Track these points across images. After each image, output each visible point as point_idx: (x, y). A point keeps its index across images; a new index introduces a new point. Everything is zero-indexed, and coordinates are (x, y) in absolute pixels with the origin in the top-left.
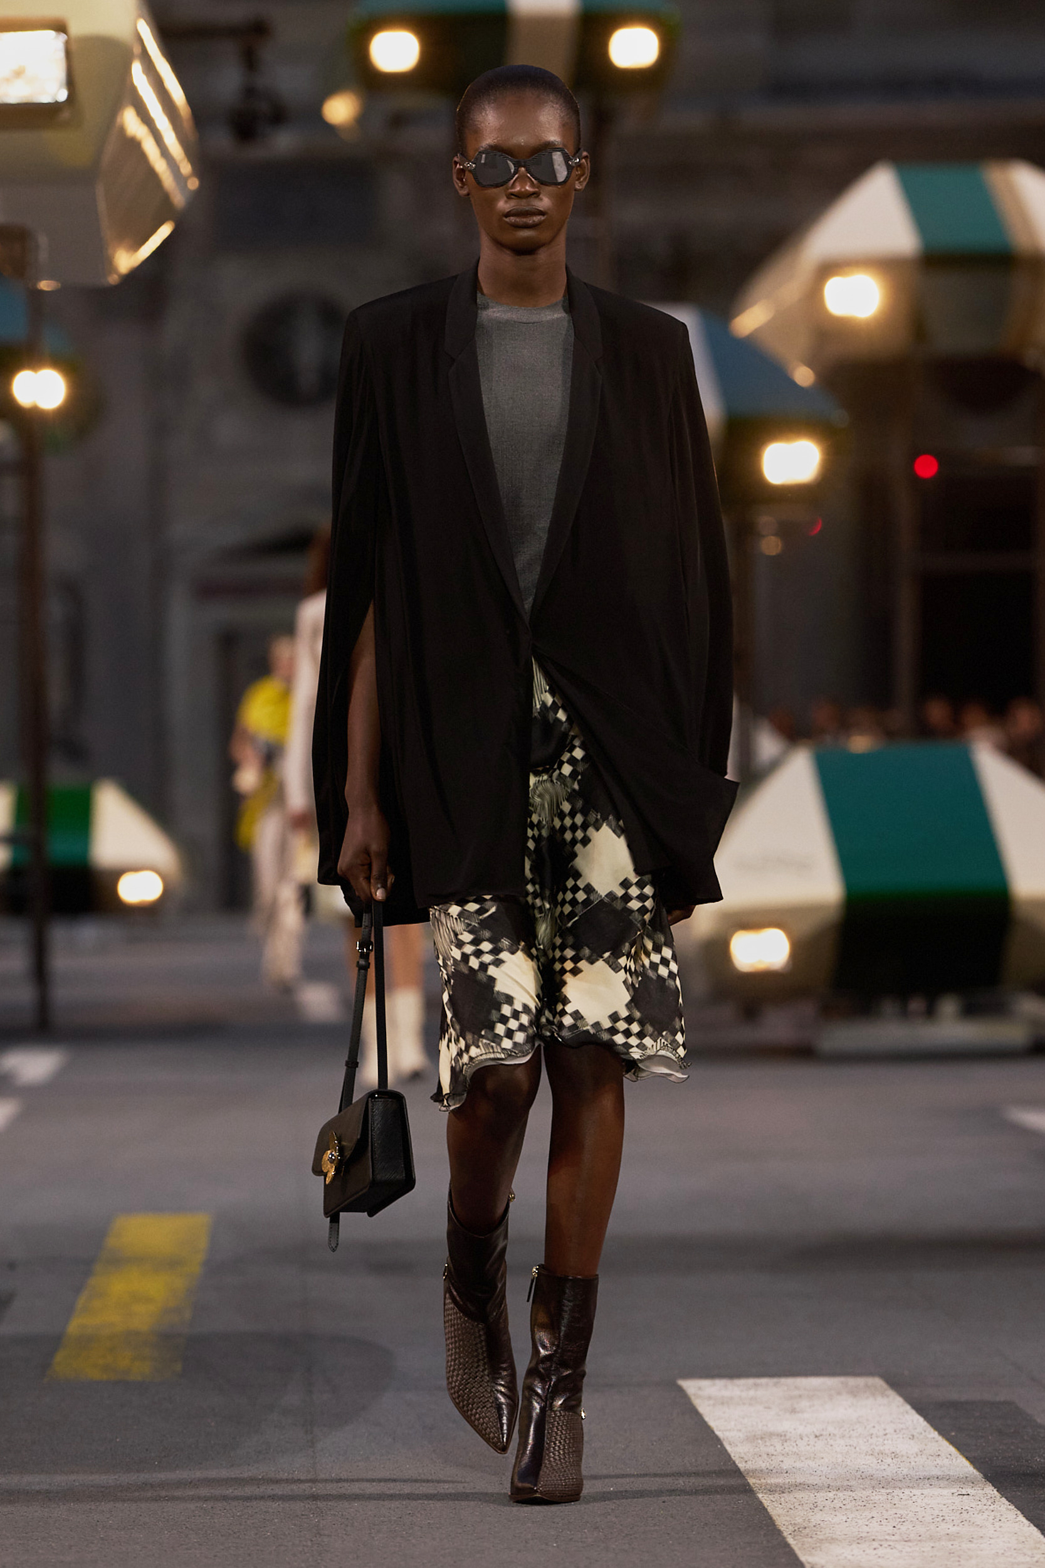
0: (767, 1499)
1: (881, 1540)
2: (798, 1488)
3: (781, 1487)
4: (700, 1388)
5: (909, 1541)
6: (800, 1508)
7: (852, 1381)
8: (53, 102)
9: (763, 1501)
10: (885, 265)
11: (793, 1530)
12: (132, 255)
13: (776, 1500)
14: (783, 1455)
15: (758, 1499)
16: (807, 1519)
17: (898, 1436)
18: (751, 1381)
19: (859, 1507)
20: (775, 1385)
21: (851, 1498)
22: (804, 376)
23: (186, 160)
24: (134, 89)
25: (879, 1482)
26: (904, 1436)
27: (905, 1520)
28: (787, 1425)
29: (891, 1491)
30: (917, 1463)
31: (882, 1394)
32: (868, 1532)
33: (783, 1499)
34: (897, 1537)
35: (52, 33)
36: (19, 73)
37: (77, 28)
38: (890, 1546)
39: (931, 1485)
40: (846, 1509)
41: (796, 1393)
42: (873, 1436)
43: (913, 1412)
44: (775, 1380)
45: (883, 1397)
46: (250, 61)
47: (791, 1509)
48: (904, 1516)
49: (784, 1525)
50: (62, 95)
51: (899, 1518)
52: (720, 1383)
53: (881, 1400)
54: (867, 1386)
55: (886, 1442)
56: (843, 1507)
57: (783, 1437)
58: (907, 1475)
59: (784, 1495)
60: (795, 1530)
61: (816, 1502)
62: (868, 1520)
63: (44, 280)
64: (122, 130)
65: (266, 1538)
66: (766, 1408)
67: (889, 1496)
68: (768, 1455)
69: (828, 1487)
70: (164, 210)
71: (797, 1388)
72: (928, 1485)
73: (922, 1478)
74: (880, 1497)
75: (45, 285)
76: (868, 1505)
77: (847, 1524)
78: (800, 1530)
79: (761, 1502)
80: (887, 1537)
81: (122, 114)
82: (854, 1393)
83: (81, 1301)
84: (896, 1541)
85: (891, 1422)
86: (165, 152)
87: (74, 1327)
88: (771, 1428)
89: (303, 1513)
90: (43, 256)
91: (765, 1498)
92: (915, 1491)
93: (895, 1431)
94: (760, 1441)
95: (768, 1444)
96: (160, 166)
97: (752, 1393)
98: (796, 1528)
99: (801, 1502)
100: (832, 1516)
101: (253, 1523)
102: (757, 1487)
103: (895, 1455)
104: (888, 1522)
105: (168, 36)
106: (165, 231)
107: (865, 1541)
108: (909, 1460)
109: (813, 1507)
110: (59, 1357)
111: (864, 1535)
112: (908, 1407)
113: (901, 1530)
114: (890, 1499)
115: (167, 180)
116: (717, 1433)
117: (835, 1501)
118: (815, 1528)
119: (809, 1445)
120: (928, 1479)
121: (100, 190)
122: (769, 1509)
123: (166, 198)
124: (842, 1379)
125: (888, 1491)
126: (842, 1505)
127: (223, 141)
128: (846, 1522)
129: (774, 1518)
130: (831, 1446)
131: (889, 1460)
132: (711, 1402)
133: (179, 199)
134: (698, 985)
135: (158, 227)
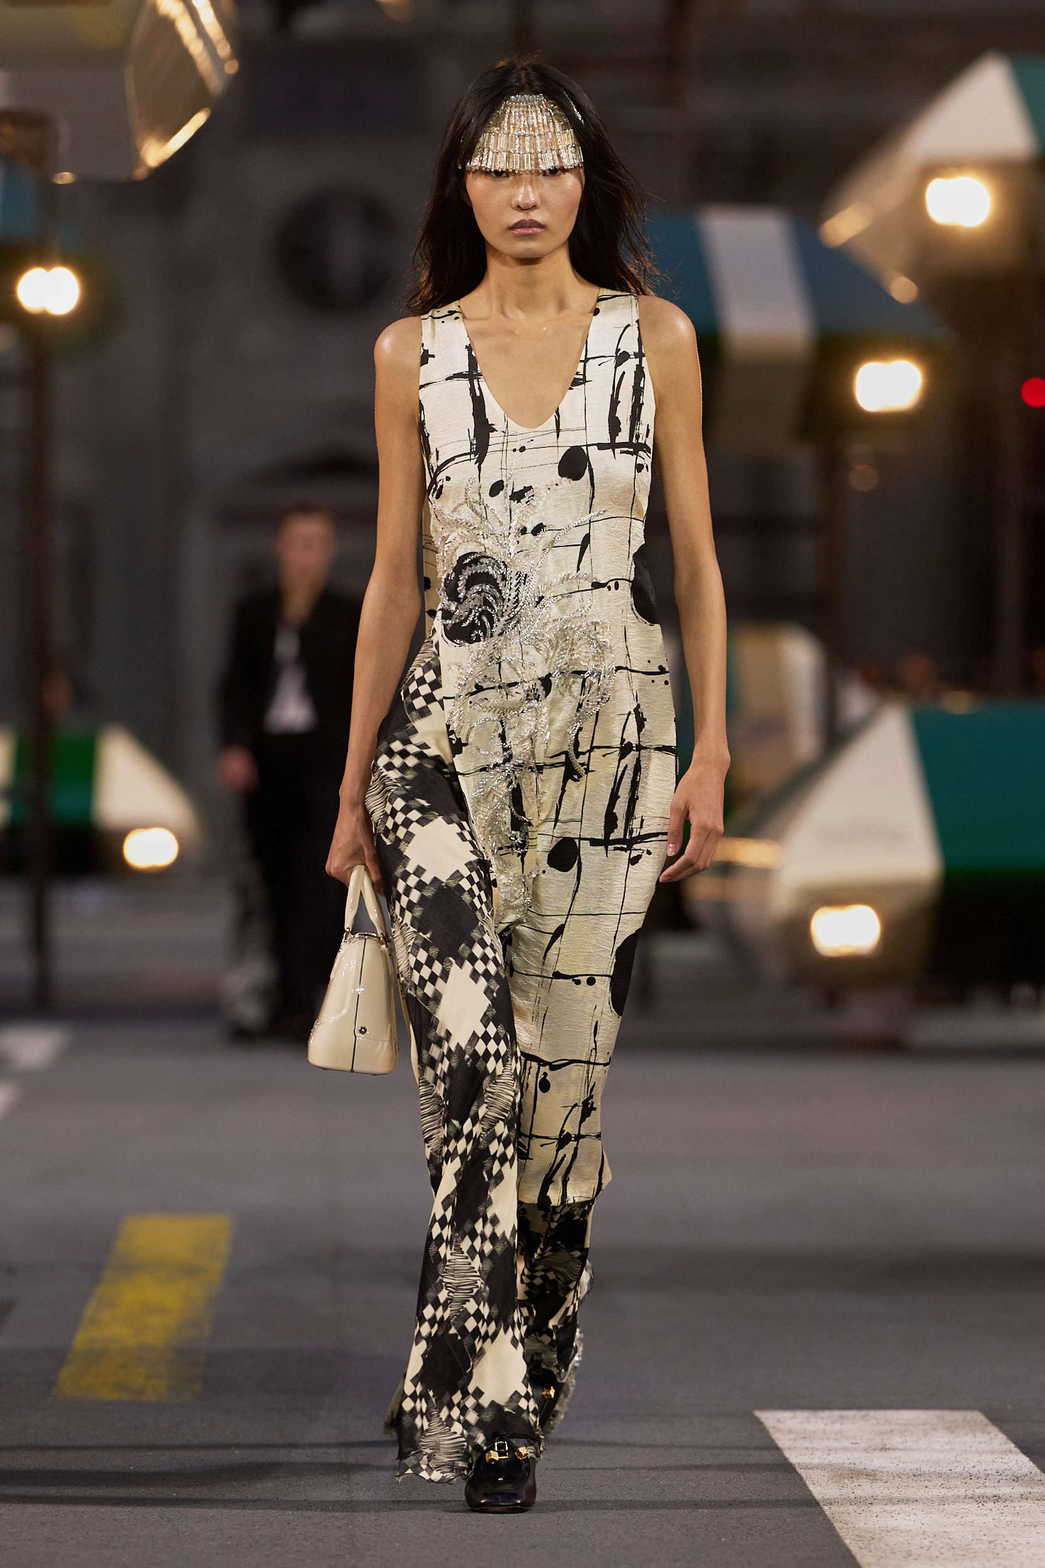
0: (856, 1546)
2: (889, 1534)
3: (871, 1532)
4: (779, 1421)
6: (892, 1556)
7: (949, 1415)
9: (852, 1548)
10: (995, 167)
12: (164, 145)
13: (865, 1548)
15: (844, 1545)
17: (1001, 1477)
18: (836, 1414)
19: (958, 1557)
20: (864, 1417)
21: (949, 1547)
22: (902, 289)
23: (225, 41)
25: (980, 1529)
26: (1007, 1477)
28: (877, 1463)
29: (994, 1539)
30: (1022, 1508)
31: (983, 1429)
33: (872, 1546)
39: (1038, 1533)
40: (944, 1559)
41: (887, 1427)
42: (973, 1477)
43: (1018, 1450)
44: (863, 1413)
45: (983, 1433)
47: (882, 1557)
52: (801, 1415)
53: (981, 1437)
54: (965, 1420)
55: (987, 1484)
56: (941, 1556)
57: (873, 1476)
58: (1011, 1522)
59: (874, 1541)
61: (910, 1551)
63: (61, 172)
64: (154, 8)
66: (852, 1443)
67: (992, 1545)
68: (856, 1496)
69: (924, 1534)
70: (199, 97)
71: (887, 1422)
72: (1035, 1534)
74: (981, 1546)
75: (62, 178)
76: (968, 1554)
79: (848, 1549)
82: (951, 1429)
83: (88, 1312)
85: (993, 1462)
86: (201, 32)
87: (81, 1339)
88: (860, 1464)
89: (339, 1553)
90: (64, 145)
91: (853, 1544)
92: (1020, 1540)
93: (998, 1472)
94: (846, 1481)
95: (857, 1483)
96: (196, 47)
97: (837, 1426)
102: (844, 1532)
103: (998, 1499)
106: (199, 119)
108: (1013, 1504)
109: (906, 1555)
110: (64, 1374)
112: (1012, 1446)
114: (992, 1548)
115: (203, 62)
117: (931, 1549)
119: (901, 1486)
120: (1035, 1526)
121: (129, 74)
122: (858, 1557)
123: (200, 83)
124: (938, 1412)
125: (990, 1539)
126: (938, 1554)
130: (927, 1487)
131: (991, 1505)
132: (792, 1436)
133: (215, 84)
134: (775, 968)
135: (192, 117)
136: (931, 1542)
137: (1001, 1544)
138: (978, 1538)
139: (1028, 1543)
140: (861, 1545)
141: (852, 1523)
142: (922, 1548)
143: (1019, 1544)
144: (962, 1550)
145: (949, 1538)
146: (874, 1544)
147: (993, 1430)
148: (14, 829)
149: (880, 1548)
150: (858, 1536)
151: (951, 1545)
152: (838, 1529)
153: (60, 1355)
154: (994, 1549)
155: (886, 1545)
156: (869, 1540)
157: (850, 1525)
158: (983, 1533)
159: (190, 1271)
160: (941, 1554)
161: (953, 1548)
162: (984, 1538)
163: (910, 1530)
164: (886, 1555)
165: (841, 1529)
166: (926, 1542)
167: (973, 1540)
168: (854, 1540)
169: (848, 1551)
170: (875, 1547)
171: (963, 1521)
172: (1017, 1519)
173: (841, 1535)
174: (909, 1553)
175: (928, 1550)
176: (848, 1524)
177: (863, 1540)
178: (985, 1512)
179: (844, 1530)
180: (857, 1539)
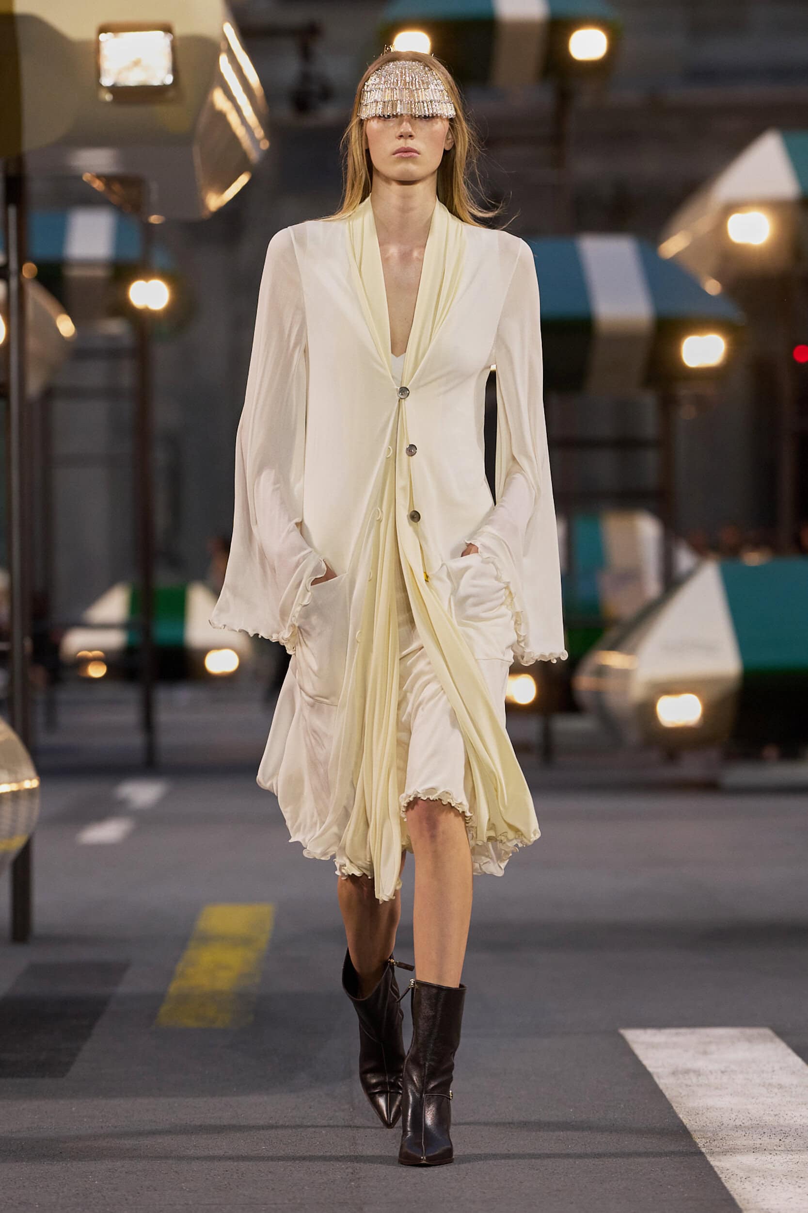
0: (687, 1118)
1: (771, 1150)
2: (708, 1110)
3: (697, 1110)
4: (636, 1036)
5: (792, 1150)
7: (749, 1031)
8: (163, 84)
10: (775, 206)
11: (706, 1142)
12: (221, 196)
13: (693, 1120)
14: (698, 1086)
15: (679, 1118)
16: (716, 1134)
17: (783, 1072)
18: (673, 1031)
20: (692, 1033)
21: (748, 1118)
23: (260, 127)
24: (221, 76)
27: (788, 1135)
28: (700, 1064)
29: (778, 1113)
31: (771, 1041)
32: (761, 1144)
33: (697, 1119)
34: (782, 1148)
35: (161, 33)
36: (137, 63)
37: (180, 30)
38: (776, 1154)
40: (745, 1127)
41: (707, 1039)
42: (764, 1072)
44: (691, 1030)
45: (771, 1043)
46: (306, 54)
48: (788, 1131)
49: (699, 1138)
50: (169, 80)
51: (784, 1133)
52: (650, 1032)
53: (770, 1045)
54: (759, 1035)
55: (774, 1077)
57: (698, 1073)
58: (790, 1102)
59: (698, 1115)
60: (707, 1142)
61: (722, 1122)
62: (761, 1135)
63: (153, 214)
64: (212, 106)
65: (316, 1146)
66: (685, 1050)
67: (776, 1117)
68: (687, 1085)
70: (244, 164)
71: (707, 1036)
73: (801, 1103)
75: (154, 219)
77: (745, 1138)
78: (711, 1142)
79: (682, 1121)
80: (775, 1148)
81: (212, 94)
82: (750, 1040)
83: (179, 970)
84: (782, 1150)
85: (778, 1061)
86: (244, 121)
87: (174, 988)
88: (689, 1065)
90: (154, 197)
91: (685, 1117)
93: (781, 1068)
94: (681, 1076)
95: (687, 1077)
96: (240, 131)
97: (675, 1039)
98: (708, 1141)
99: (711, 1121)
100: (734, 1132)
101: (306, 1135)
103: (780, 1087)
104: (776, 1136)
105: (247, 35)
106: (243, 180)
107: (759, 1150)
110: (164, 1009)
111: (758, 1146)
112: (790, 1051)
113: (785, 1143)
115: (246, 142)
116: (650, 1069)
117: (736, 1121)
118: (721, 1141)
119: (716, 1078)
120: (805, 1104)
121: (196, 150)
123: (244, 155)
124: (741, 1029)
125: (775, 1113)
127: (285, 113)
128: (745, 1136)
129: (692, 1133)
130: (733, 1079)
131: (776, 1090)
132: (644, 1046)
133: (254, 156)
134: (633, 736)
135: (239, 176)
136: (737, 1116)
137: (783, 1117)
138: (767, 1112)
139: (801, 1115)
140: (690, 1119)
141: (684, 1104)
142: (730, 1119)
143: (795, 1116)
144: (757, 1121)
145: (749, 1113)
146: (698, 1117)
147: (778, 1041)
148: (129, 651)
149: (702, 1120)
150: (688, 1112)
151: (750, 1118)
152: (675, 1108)
153: (160, 998)
154: (778, 1120)
155: (707, 1118)
156: (695, 1115)
157: (682, 1105)
158: (771, 1109)
159: (245, 941)
160: (743, 1123)
161: (751, 1120)
162: (772, 1113)
163: (723, 1108)
164: (706, 1125)
165: (677, 1107)
166: (733, 1116)
167: (764, 1114)
168: (685, 1115)
169: (682, 1122)
170: (699, 1119)
171: (758, 1101)
172: (793, 1099)
173: (677, 1111)
174: (722, 1124)
175: (735, 1120)
176: (681, 1104)
177: (691, 1115)
178: (771, 1095)
179: (678, 1108)
180: (688, 1114)
